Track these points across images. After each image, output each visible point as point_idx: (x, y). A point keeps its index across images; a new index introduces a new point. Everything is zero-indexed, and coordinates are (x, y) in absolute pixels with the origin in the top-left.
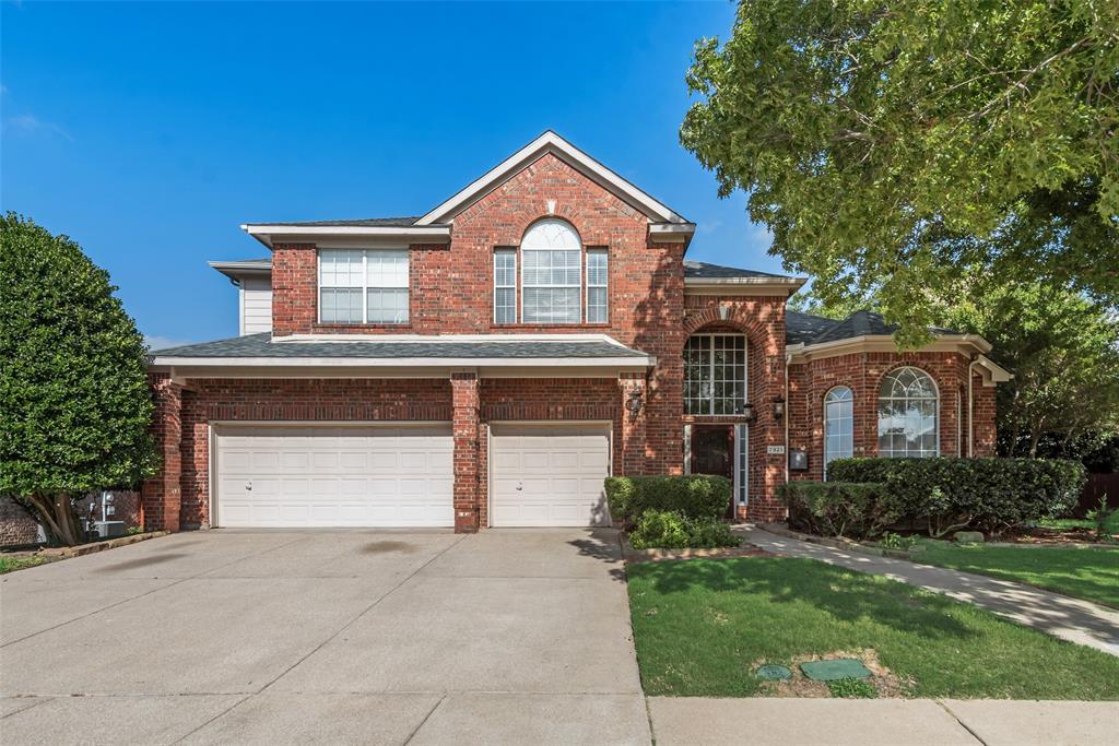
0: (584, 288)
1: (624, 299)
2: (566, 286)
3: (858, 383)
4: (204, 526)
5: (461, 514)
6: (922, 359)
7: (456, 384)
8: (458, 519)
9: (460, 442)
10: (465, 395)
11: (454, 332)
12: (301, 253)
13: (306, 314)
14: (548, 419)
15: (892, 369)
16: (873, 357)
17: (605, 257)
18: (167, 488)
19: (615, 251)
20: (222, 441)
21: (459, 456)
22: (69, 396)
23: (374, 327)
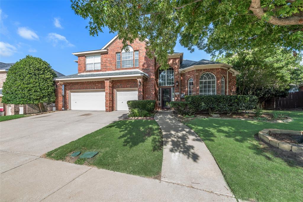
0: (134, 59)
1: (142, 61)
2: (131, 59)
3: (194, 77)
4: (68, 110)
5: (107, 108)
6: (211, 70)
7: (106, 81)
8: (106, 109)
9: (106, 93)
10: (107, 84)
11: (109, 71)
12: (82, 57)
13: (83, 69)
14: (127, 88)
15: (203, 73)
16: (198, 71)
17: (138, 52)
18: (59, 103)
19: (140, 51)
20: (72, 94)
21: (106, 96)
22: (33, 87)
23: (95, 71)
